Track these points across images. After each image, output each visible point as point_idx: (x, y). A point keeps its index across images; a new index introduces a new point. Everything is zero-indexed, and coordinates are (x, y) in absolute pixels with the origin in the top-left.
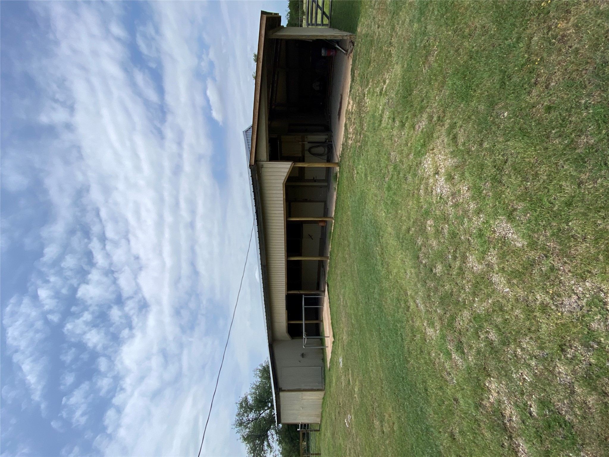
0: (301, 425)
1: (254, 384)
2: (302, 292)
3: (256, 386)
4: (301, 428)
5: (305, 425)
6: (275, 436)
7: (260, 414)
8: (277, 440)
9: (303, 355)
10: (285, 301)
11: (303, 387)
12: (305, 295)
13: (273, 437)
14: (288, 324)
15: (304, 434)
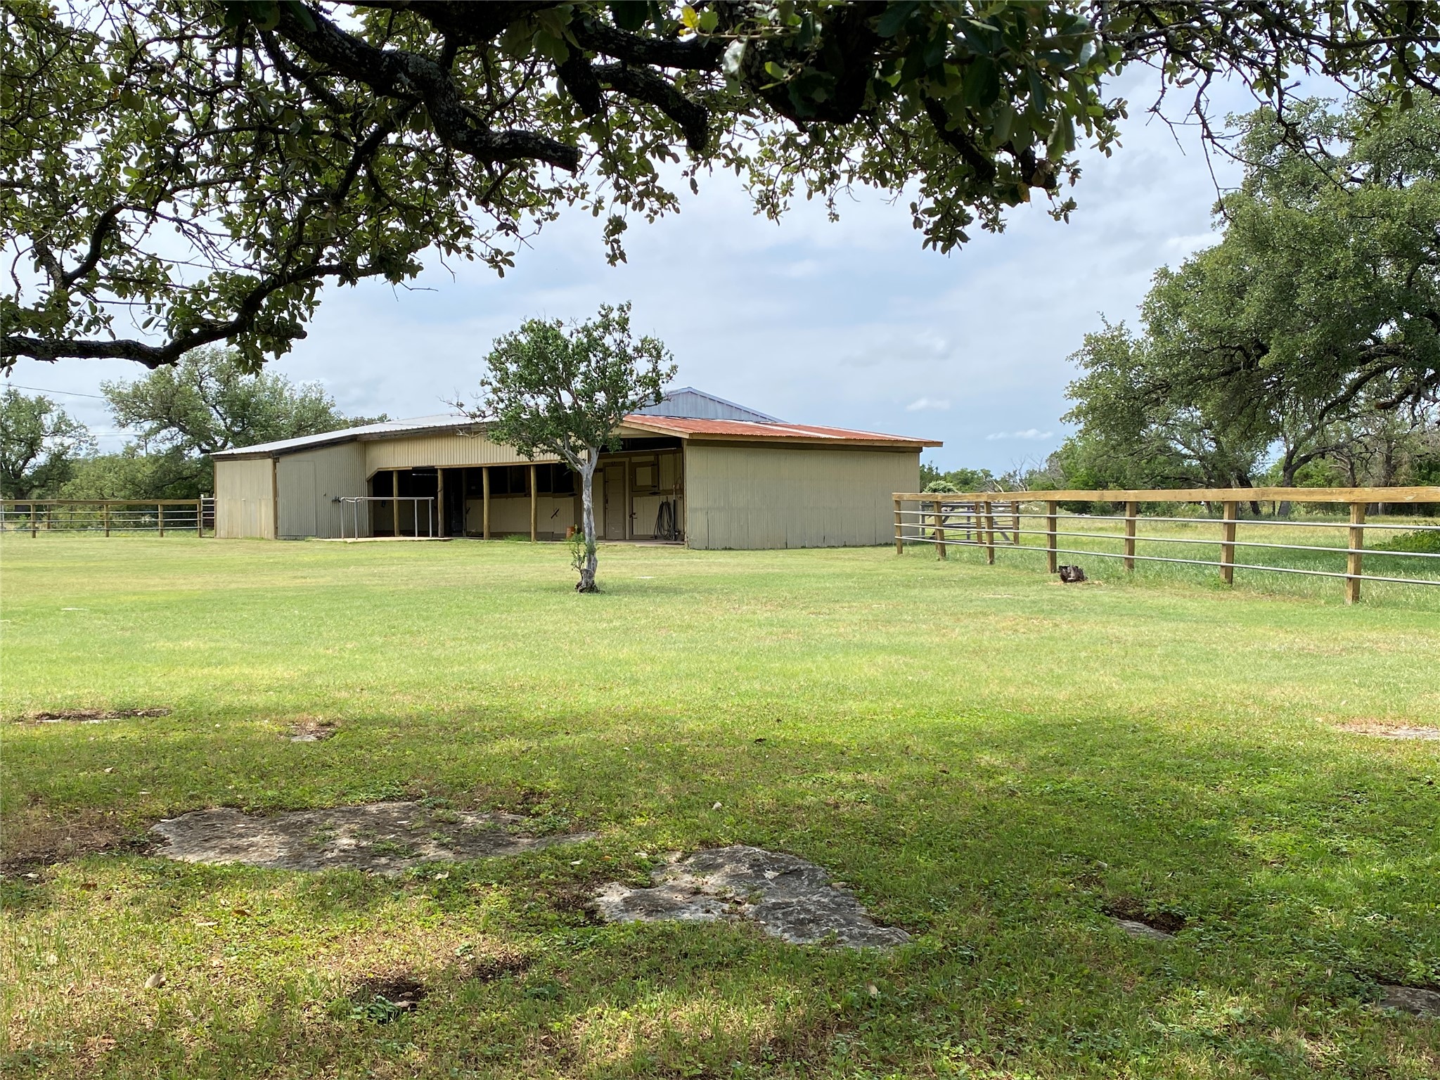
0: (212, 502)
1: (285, 385)
2: (440, 496)
3: (282, 389)
4: (205, 502)
5: (212, 509)
6: (168, 445)
7: (214, 407)
8: (159, 451)
9: (337, 501)
10: (426, 465)
11: (280, 500)
12: (435, 502)
13: (166, 440)
14: (391, 472)
15: (194, 507)
